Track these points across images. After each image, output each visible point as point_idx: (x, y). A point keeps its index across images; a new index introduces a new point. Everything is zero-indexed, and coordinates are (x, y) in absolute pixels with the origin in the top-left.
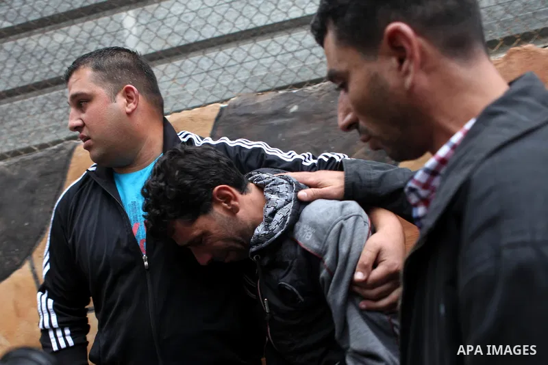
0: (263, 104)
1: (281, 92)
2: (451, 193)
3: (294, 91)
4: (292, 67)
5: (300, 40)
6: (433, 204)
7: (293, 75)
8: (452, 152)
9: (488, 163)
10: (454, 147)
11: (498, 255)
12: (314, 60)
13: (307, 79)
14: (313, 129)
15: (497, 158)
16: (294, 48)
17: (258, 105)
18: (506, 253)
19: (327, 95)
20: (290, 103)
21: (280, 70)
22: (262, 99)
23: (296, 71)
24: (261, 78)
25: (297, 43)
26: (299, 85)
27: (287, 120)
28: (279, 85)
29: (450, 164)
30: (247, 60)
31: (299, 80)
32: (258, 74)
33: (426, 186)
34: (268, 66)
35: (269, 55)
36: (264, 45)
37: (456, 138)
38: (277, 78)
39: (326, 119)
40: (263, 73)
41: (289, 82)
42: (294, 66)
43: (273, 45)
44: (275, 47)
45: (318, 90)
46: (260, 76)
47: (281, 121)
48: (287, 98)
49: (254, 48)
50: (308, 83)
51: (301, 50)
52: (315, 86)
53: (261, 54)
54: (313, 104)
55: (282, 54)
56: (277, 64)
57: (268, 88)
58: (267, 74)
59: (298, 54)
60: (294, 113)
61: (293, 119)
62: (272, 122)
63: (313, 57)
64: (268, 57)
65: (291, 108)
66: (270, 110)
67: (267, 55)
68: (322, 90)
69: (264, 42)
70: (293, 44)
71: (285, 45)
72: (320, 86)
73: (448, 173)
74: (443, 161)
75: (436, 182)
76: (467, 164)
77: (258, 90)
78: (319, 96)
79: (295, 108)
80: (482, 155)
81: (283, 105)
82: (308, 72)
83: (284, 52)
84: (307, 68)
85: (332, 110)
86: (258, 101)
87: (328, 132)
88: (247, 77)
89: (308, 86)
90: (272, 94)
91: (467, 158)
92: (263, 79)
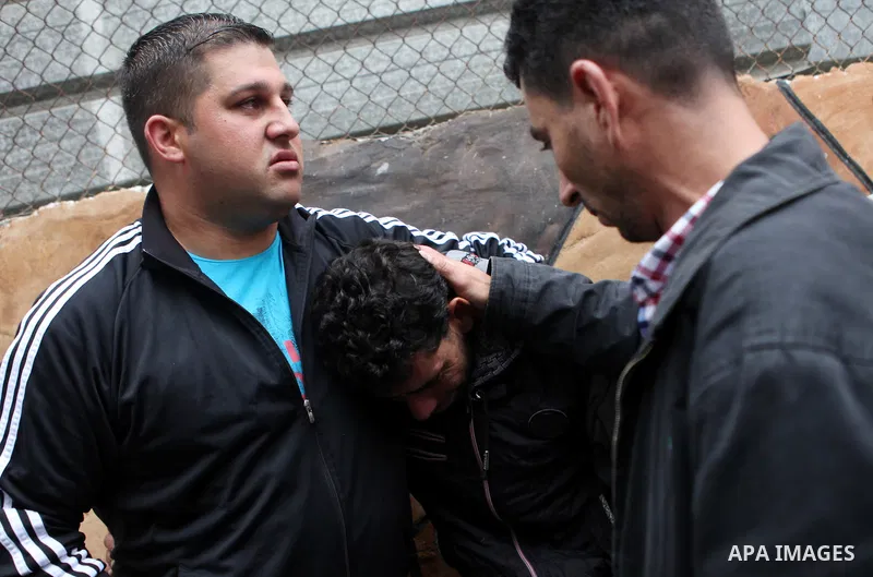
0: (330, 160)
1: (360, 140)
2: (686, 280)
3: (383, 139)
4: (378, 98)
5: (391, 54)
6: (663, 298)
7: (381, 112)
8: (691, 227)
9: (735, 240)
10: (694, 221)
11: (738, 362)
12: (414, 87)
13: (404, 120)
14: (416, 202)
15: (746, 235)
16: (382, 67)
17: (322, 161)
18: (749, 357)
19: (437, 145)
20: (376, 158)
21: (357, 104)
22: (328, 151)
23: (385, 105)
24: (328, 116)
25: (387, 58)
26: (391, 130)
27: (373, 187)
28: (356, 129)
29: (687, 242)
30: (302, 84)
31: (391, 121)
32: (322, 109)
33: (656, 276)
34: (338, 96)
35: (340, 78)
36: (331, 61)
37: (697, 208)
38: (354, 117)
39: (435, 186)
40: (331, 108)
41: (375, 123)
42: (382, 97)
43: (347, 61)
44: (349, 65)
45: (421, 138)
46: (326, 112)
47: (362, 189)
48: (371, 150)
49: (314, 65)
50: (405, 126)
51: (393, 70)
52: (416, 131)
53: (325, 75)
54: (415, 161)
55: (363, 76)
56: (354, 93)
57: (338, 133)
58: (335, 110)
59: (386, 77)
60: (384, 175)
61: (381, 186)
62: (348, 191)
63: (413, 82)
64: (337, 81)
65: (379, 167)
66: (343, 170)
67: (335, 76)
68: (429, 139)
69: (330, 55)
70: (379, 60)
71: (367, 61)
72: (424, 131)
73: (684, 255)
74: (678, 240)
75: (669, 269)
76: (708, 241)
77: (322, 136)
78: (424, 149)
79: (384, 168)
80: (728, 230)
81: (364, 162)
82: (404, 108)
83: (364, 72)
84: (403, 101)
85: (446, 171)
86: (323, 155)
87: (439, 207)
88: (303, 114)
89: (406, 130)
90: (347, 144)
91: (707, 235)
92: (329, 119)
